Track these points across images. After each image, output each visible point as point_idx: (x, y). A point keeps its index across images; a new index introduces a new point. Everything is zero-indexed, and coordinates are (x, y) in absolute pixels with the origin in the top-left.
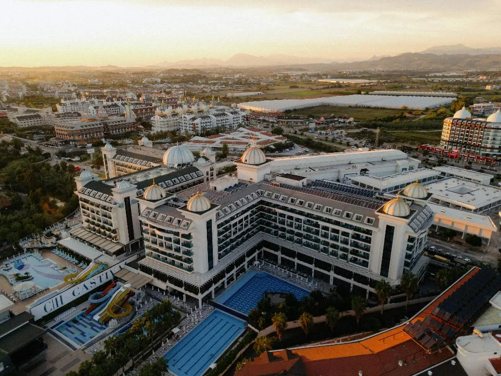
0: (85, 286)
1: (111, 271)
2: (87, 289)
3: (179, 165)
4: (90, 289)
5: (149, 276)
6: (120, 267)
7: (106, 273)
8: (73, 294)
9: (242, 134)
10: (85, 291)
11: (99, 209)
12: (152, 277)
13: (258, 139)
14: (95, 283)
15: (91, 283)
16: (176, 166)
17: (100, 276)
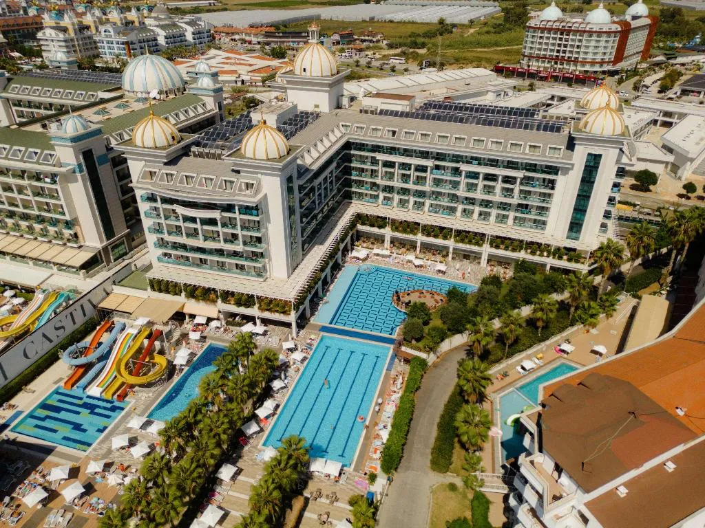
0: (44, 336)
1: (89, 301)
2: (51, 341)
3: (160, 93)
4: (56, 341)
5: (176, 298)
6: (105, 290)
7: (82, 306)
8: (26, 356)
9: (219, 59)
10: (47, 347)
11: (25, 182)
12: (182, 298)
13: (251, 65)
14: (63, 327)
15: (57, 329)
16: (154, 94)
17: (71, 314)
